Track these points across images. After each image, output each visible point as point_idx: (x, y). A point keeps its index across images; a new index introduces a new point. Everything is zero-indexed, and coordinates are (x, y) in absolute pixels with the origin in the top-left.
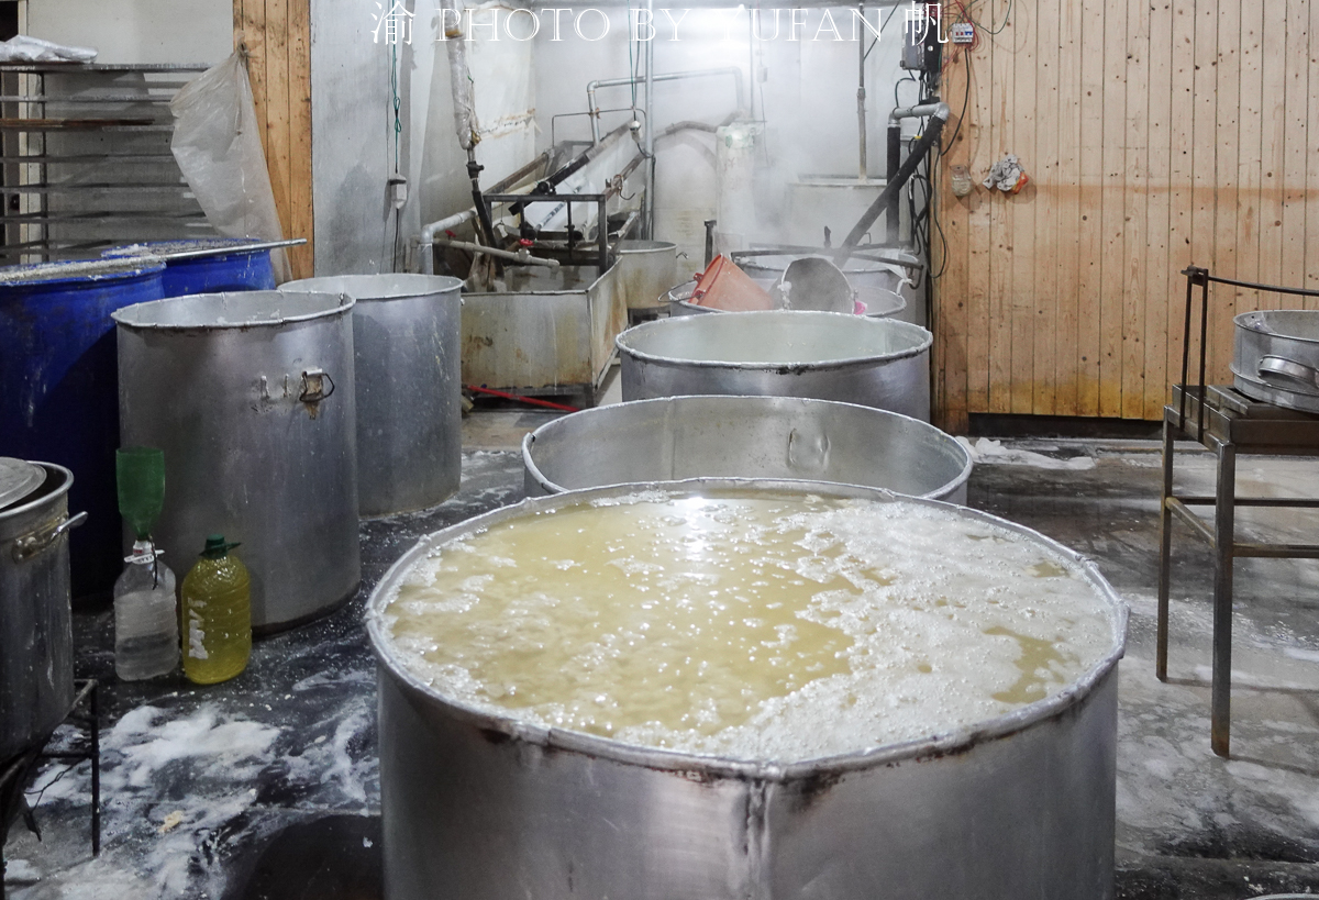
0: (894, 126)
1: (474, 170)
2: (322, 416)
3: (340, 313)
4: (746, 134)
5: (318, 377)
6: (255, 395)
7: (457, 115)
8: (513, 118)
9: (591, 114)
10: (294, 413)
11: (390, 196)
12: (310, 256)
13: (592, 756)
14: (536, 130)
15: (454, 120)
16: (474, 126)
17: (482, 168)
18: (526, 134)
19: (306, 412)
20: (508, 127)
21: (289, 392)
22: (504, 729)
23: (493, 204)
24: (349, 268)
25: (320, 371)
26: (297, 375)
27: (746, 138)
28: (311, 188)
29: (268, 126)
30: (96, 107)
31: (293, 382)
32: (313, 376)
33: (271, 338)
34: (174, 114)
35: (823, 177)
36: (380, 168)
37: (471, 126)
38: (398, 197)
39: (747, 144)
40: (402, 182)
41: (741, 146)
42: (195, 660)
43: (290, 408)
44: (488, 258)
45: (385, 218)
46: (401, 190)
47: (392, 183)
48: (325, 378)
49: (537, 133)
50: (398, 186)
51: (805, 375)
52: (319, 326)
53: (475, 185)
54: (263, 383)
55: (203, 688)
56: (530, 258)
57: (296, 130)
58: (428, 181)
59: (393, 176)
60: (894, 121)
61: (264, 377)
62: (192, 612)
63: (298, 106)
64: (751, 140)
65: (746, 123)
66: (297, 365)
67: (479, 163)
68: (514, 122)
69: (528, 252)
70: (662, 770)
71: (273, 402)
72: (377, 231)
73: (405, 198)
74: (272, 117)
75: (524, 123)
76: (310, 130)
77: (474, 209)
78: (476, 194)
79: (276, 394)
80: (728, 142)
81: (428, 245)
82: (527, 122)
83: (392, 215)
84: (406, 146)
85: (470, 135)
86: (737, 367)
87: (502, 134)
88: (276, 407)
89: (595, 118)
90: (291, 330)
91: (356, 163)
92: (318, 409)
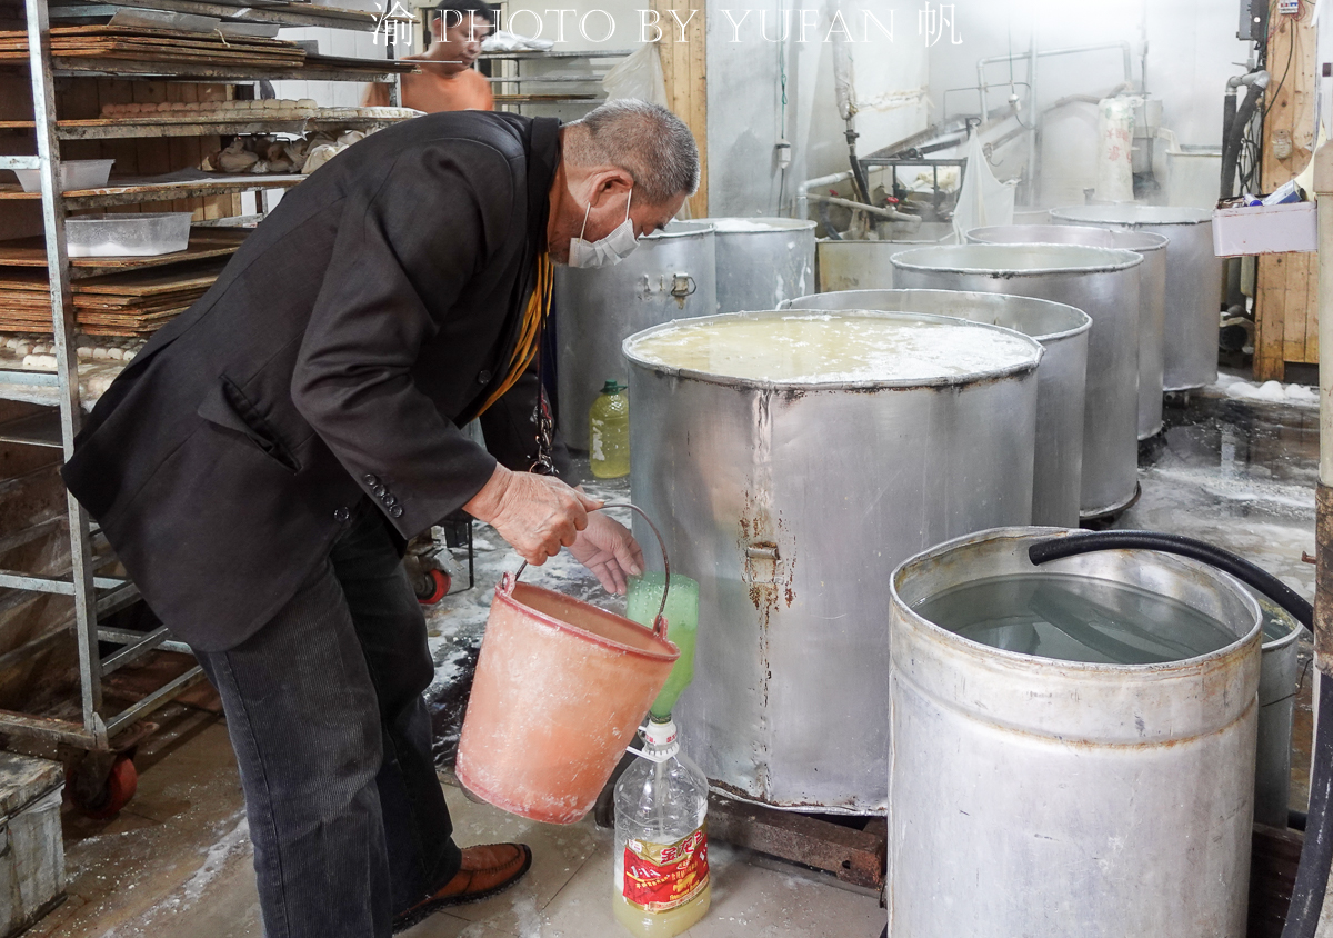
0: (1231, 94)
1: (851, 137)
2: (688, 307)
3: (702, 234)
4: (1126, 106)
5: (686, 279)
6: (640, 288)
7: (838, 90)
8: (903, 94)
9: (979, 88)
10: (667, 303)
11: (777, 158)
12: (705, 202)
13: (696, 380)
14: (928, 105)
15: (834, 93)
16: (852, 99)
17: (858, 135)
18: (919, 109)
19: (676, 303)
20: (897, 102)
21: (664, 287)
22: (662, 370)
23: (870, 168)
24: (739, 212)
25: (686, 274)
26: (669, 276)
27: (1126, 110)
28: (706, 148)
29: (674, 99)
30: (556, 85)
31: (667, 281)
32: (680, 278)
33: (651, 248)
34: (606, 90)
35: (1204, 148)
36: (767, 135)
37: (849, 99)
38: (784, 159)
39: (1126, 116)
40: (787, 146)
41: (1120, 116)
42: (597, 460)
43: (664, 300)
44: (865, 214)
45: (773, 175)
46: (786, 154)
47: (779, 147)
48: (690, 280)
49: (929, 107)
50: (784, 149)
51: (1013, 279)
52: (686, 242)
53: (852, 150)
54: (646, 280)
55: (600, 480)
56: (896, 214)
57: (695, 101)
58: (815, 147)
59: (780, 142)
60: (1231, 89)
61: (647, 276)
62: (595, 429)
63: (696, 83)
64: (1131, 112)
65: (1128, 95)
66: (670, 269)
67: (856, 132)
68: (904, 97)
69: (894, 208)
70: (725, 385)
71: (652, 294)
72: (766, 186)
73: (789, 159)
74: (678, 92)
75: (916, 99)
76: (705, 102)
77: (852, 171)
78: (853, 158)
79: (655, 288)
80: (1108, 113)
81: (803, 197)
82: (920, 97)
83: (779, 173)
84: (793, 116)
85: (848, 107)
86: (962, 272)
87: (887, 109)
88: (655, 298)
89: (983, 92)
90: (664, 243)
91: (746, 129)
92: (685, 302)
